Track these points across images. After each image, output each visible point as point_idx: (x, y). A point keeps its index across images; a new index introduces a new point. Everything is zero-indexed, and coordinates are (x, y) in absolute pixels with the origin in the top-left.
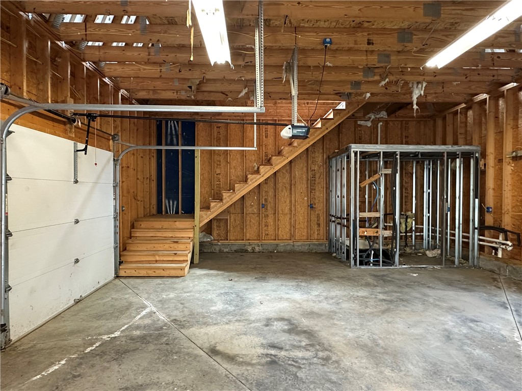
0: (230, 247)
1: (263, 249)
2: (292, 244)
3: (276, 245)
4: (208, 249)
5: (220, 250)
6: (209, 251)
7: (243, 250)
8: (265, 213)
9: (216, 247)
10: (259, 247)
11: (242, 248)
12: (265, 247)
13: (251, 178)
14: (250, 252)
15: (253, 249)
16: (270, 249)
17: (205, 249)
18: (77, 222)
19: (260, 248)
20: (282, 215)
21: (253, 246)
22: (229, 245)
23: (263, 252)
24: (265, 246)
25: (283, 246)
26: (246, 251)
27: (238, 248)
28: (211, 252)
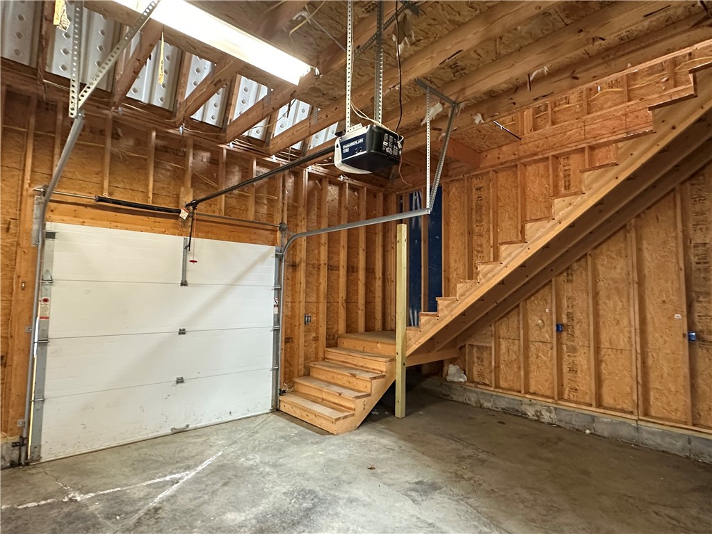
0: (494, 401)
1: (560, 421)
2: (634, 424)
3: (590, 420)
4: (459, 396)
5: (478, 402)
6: (460, 400)
7: (517, 411)
8: (568, 343)
9: (470, 395)
10: (550, 412)
11: (516, 407)
12: (563, 415)
13: (485, 271)
14: (531, 420)
15: (538, 414)
16: (577, 423)
17: (455, 394)
18: (182, 332)
19: (553, 416)
20: (610, 351)
21: (538, 408)
22: (492, 395)
23: (559, 426)
24: (564, 413)
25: (607, 423)
26: (524, 415)
27: (508, 406)
28: (463, 403)
